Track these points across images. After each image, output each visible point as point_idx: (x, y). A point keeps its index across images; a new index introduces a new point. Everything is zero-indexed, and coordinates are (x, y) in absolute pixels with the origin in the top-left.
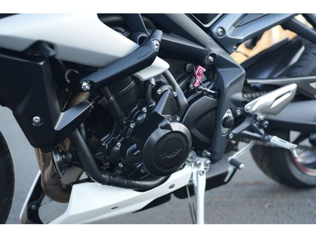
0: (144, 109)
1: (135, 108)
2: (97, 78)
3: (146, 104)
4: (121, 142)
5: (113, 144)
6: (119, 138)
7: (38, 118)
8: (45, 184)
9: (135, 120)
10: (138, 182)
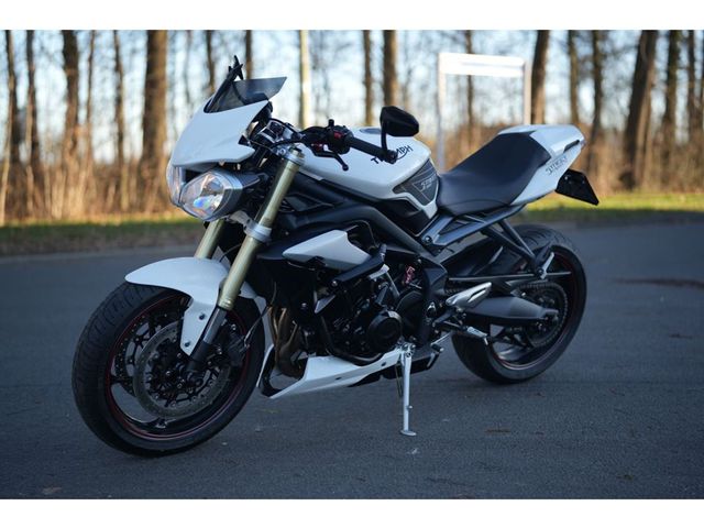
0: (368, 300)
2: (344, 278)
3: (369, 296)
4: (349, 325)
5: (343, 326)
6: (347, 322)
7: (305, 304)
8: (279, 358)
9: (360, 309)
10: (357, 357)
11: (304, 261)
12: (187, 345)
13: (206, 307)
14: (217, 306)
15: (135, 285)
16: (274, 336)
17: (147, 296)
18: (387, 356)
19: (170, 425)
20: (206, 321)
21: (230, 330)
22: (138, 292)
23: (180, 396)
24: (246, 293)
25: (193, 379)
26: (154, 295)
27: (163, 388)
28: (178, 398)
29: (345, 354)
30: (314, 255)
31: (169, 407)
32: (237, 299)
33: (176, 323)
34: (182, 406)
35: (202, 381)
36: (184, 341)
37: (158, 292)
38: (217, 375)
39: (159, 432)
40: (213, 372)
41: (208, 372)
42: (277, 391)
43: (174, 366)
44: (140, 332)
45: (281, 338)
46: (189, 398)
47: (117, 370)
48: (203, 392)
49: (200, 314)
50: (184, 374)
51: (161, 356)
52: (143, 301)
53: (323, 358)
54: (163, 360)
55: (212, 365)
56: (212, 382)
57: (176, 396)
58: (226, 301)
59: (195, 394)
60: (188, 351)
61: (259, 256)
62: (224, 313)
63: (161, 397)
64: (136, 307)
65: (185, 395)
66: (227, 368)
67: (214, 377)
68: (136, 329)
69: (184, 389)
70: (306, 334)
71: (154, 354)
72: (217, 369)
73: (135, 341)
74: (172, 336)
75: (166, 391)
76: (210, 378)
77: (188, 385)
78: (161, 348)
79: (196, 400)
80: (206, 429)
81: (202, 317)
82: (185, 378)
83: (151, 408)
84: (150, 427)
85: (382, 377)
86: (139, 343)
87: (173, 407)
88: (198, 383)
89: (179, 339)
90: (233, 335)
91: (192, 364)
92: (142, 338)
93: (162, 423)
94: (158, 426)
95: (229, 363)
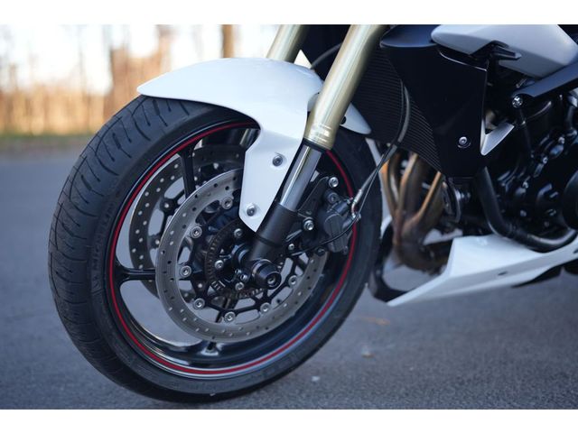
0: (562, 139)
1: (545, 139)
3: (565, 132)
4: (528, 182)
5: (518, 184)
6: (524, 177)
7: (464, 138)
8: (400, 240)
9: (547, 154)
10: (536, 238)
11: (470, 49)
12: (251, 212)
13: (286, 142)
14: (305, 142)
15: (155, 100)
16: (393, 205)
17: (177, 119)
19: (227, 350)
20: (283, 169)
21: (328, 187)
22: (158, 112)
23: (242, 304)
24: (355, 124)
25: (263, 275)
26: (188, 118)
27: (211, 289)
28: (237, 307)
29: (519, 232)
30: (491, 38)
31: (223, 323)
32: (341, 133)
33: (231, 173)
34: (245, 320)
35: (278, 278)
36: (245, 205)
37: (195, 113)
38: (303, 267)
39: (206, 363)
40: (297, 262)
41: (289, 263)
42: (399, 293)
43: (228, 251)
44: (171, 193)
45: (405, 207)
46: (257, 307)
47: (134, 258)
48: (279, 296)
49: (274, 156)
50: (246, 264)
51: (206, 233)
52: (168, 130)
53: (477, 239)
54: (210, 239)
55: (296, 249)
56: (297, 279)
57: (234, 302)
58: (321, 133)
59: (268, 299)
60: (254, 223)
61: (383, 44)
62: (317, 155)
63: (208, 304)
64: (156, 139)
65: (251, 302)
66: (322, 254)
67: (298, 271)
68: (165, 187)
69: (247, 292)
70: (458, 196)
71: (192, 229)
72: (304, 257)
73: (162, 208)
74: (224, 196)
75: (217, 294)
76: (293, 272)
77: (253, 284)
78: (204, 218)
79: (269, 309)
80: (286, 357)
81: (277, 162)
82: (249, 272)
83: (190, 324)
84: (190, 353)
85: (563, 271)
86: (168, 213)
87: (231, 322)
88: (271, 282)
89: (237, 203)
90: (332, 196)
91: (260, 246)
92: (174, 203)
93: (212, 346)
94: (204, 352)
95: (325, 246)
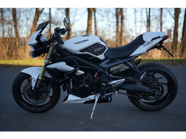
14: (38, 79)
18: (90, 97)
20: (35, 82)
62: (41, 81)
